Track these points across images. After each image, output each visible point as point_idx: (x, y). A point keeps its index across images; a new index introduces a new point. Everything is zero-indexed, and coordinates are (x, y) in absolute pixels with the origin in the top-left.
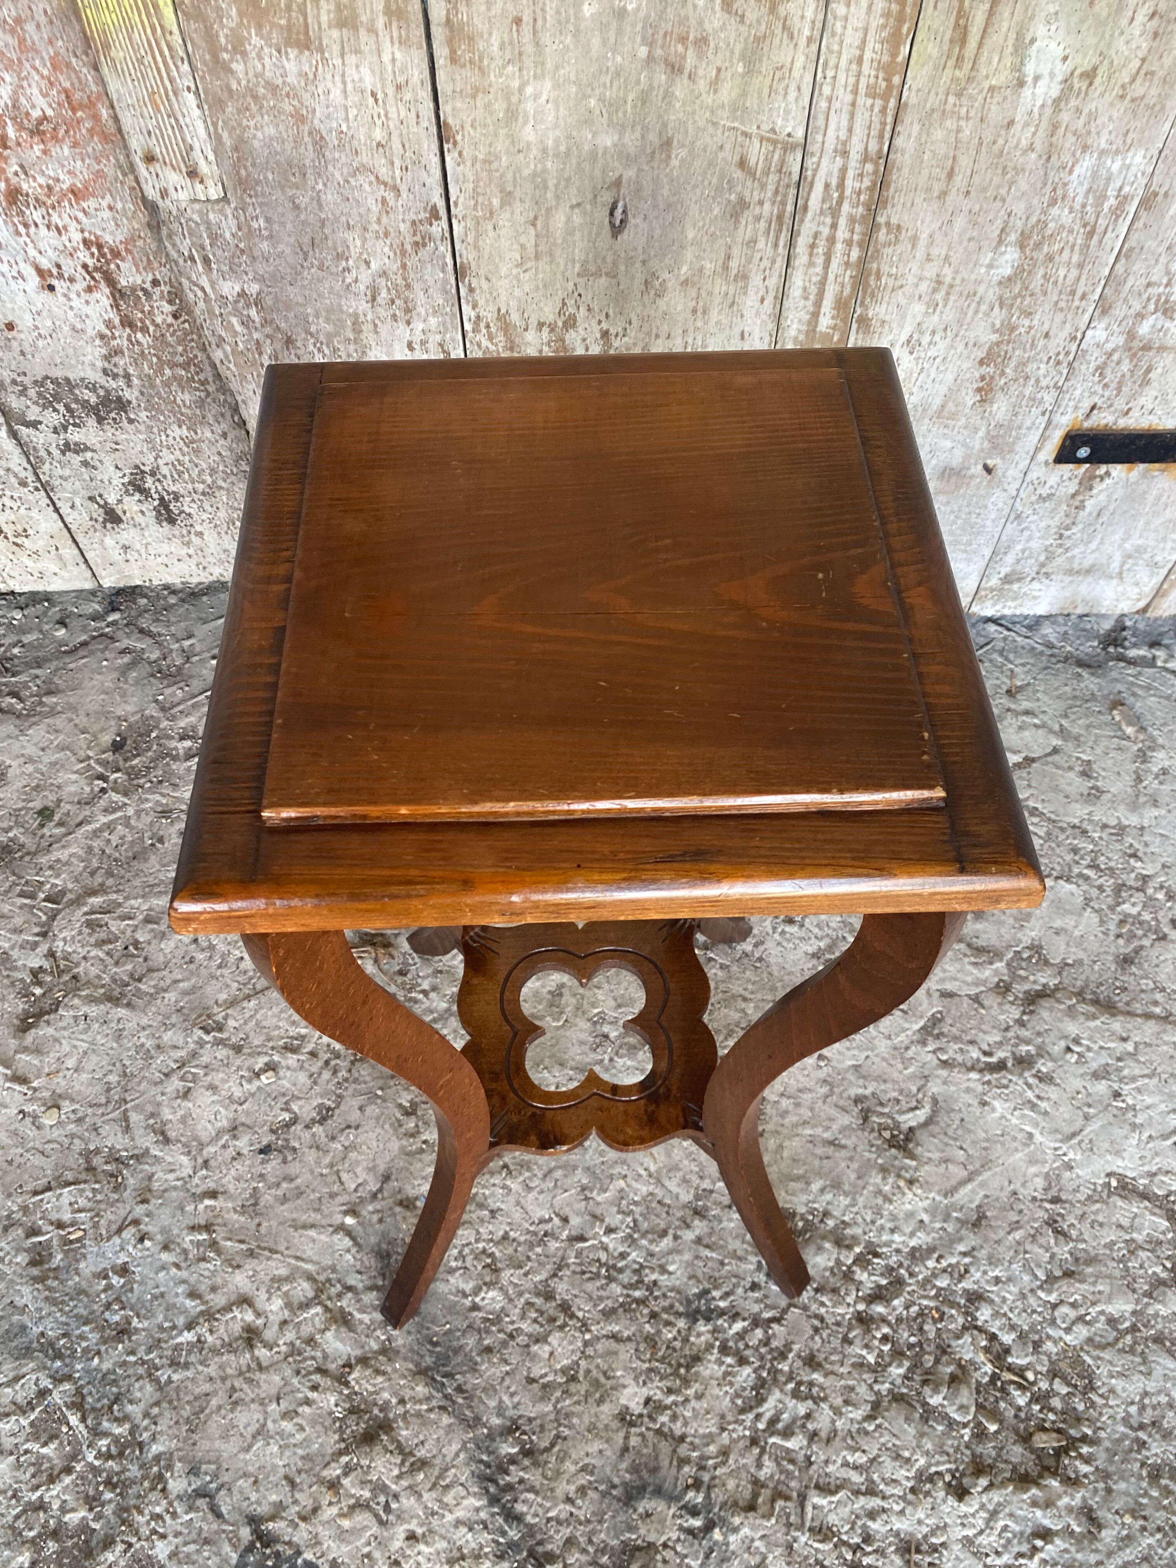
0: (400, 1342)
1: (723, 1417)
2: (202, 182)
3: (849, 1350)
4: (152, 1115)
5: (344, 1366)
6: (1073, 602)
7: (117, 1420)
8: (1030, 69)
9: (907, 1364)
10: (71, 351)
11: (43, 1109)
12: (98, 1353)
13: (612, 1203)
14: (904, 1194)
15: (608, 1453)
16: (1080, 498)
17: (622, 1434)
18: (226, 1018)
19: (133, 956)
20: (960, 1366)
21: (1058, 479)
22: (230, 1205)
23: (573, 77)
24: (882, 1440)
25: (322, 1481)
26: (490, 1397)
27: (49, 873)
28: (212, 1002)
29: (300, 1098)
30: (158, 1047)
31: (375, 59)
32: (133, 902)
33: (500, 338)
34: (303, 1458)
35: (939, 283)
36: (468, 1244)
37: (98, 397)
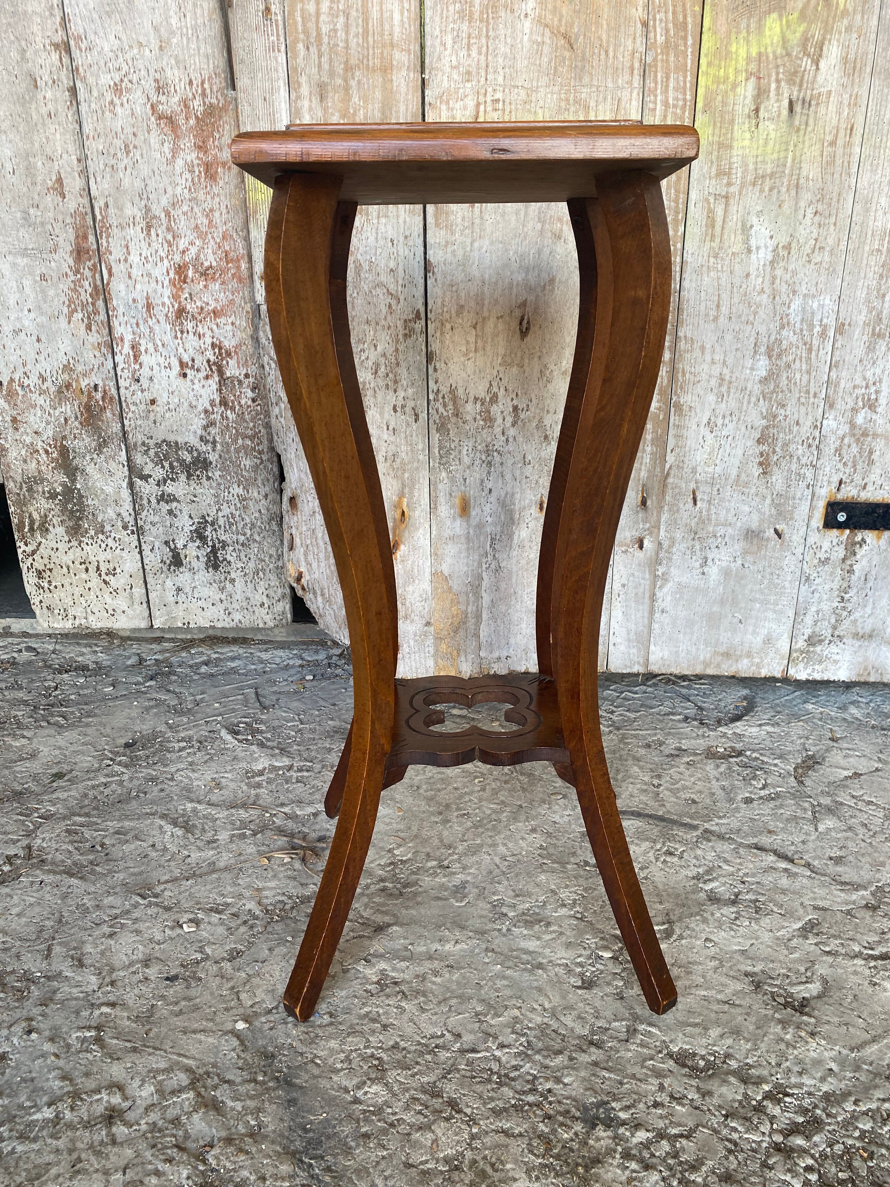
0: (271, 1128)
3: (771, 1174)
5: (205, 1145)
6: (866, 669)
8: (753, 243)
10: (184, 421)
13: (506, 1026)
14: (807, 1042)
16: (849, 562)
18: (163, 891)
19: (98, 851)
21: (829, 544)
22: (125, 1014)
23: (500, 239)
27: (47, 804)
28: (154, 881)
29: (214, 944)
30: (98, 906)
31: (395, 221)
32: (109, 823)
33: (450, 406)
35: (722, 380)
36: (356, 1050)
37: (192, 457)
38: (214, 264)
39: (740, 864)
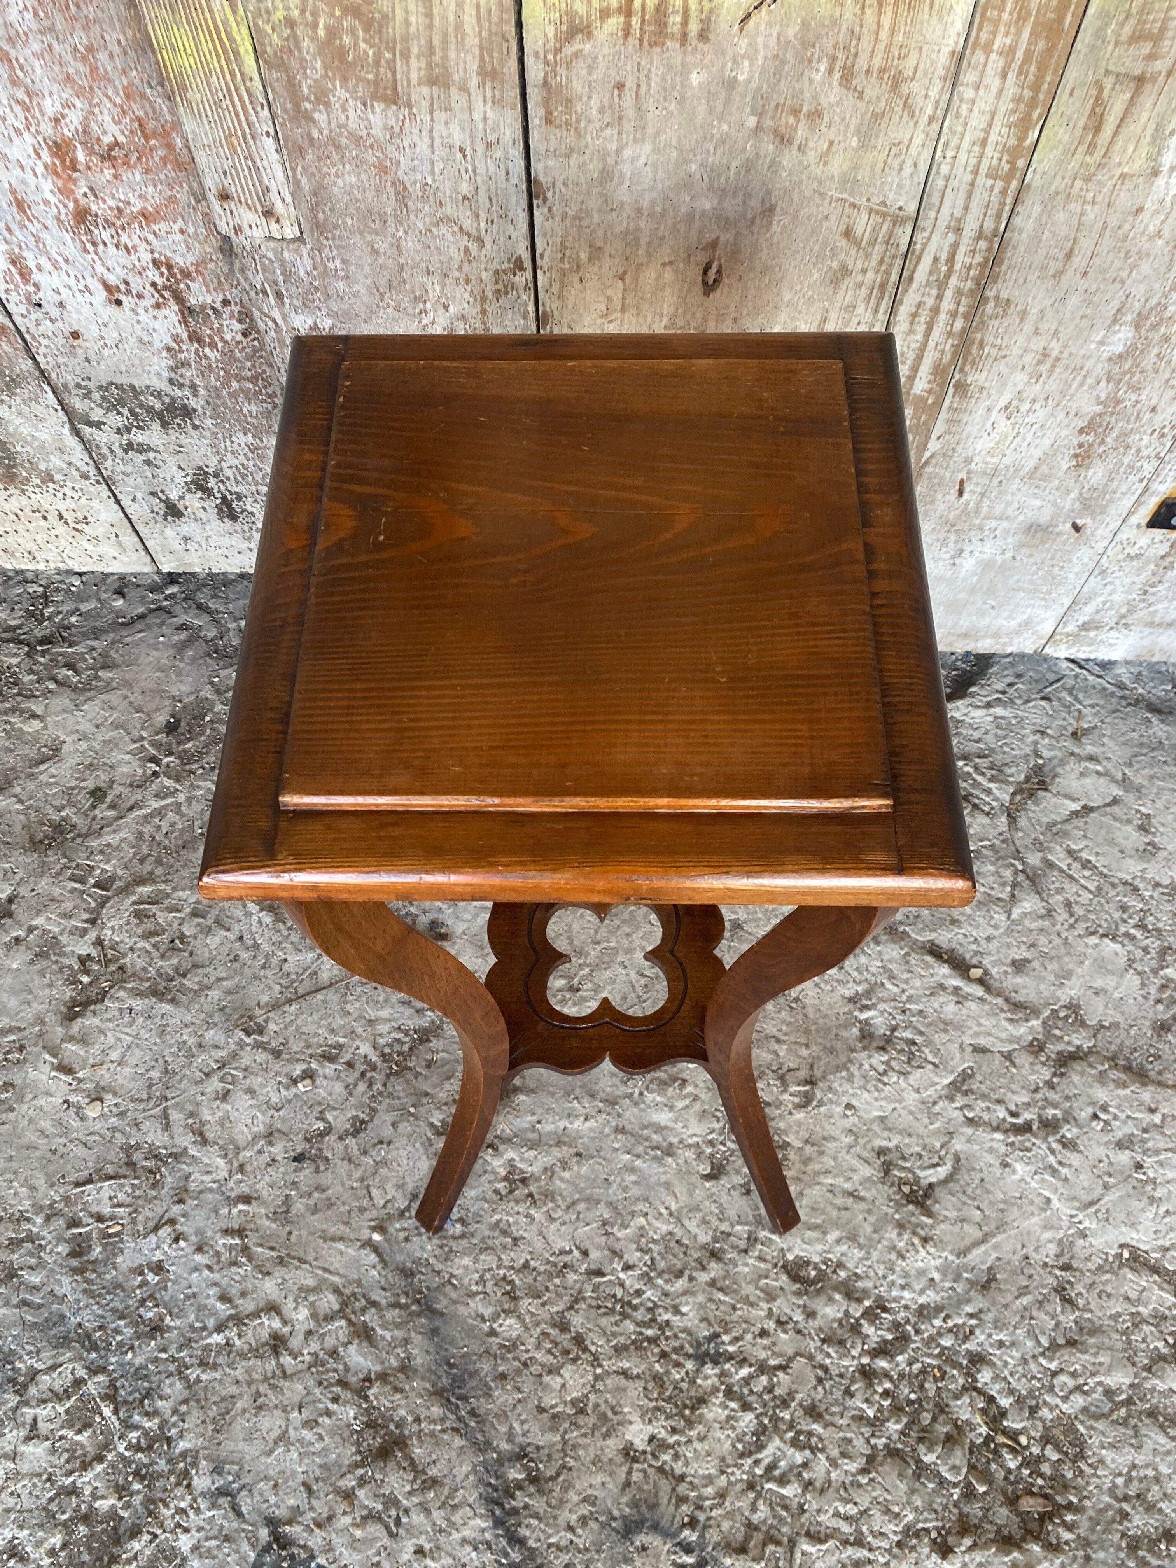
0: (419, 1361)
1: (723, 1459)
2: (278, 221)
3: (849, 1402)
4: (191, 1115)
5: (364, 1380)
6: (1150, 651)
7: (147, 1414)
8: (1167, 160)
9: (905, 1420)
10: (136, 361)
11: (87, 1100)
12: (132, 1348)
13: (631, 1240)
14: (917, 1251)
15: (611, 1486)
16: (1170, 559)
17: (625, 1469)
19: (179, 950)
20: (956, 1426)
21: (1149, 541)
22: (263, 1211)
23: (674, 142)
24: (874, 1494)
25: (338, 1491)
26: (500, 1423)
27: (99, 857)
28: (254, 1003)
29: (335, 1109)
30: (200, 1046)
31: (467, 116)
32: (180, 893)
34: (321, 1466)
35: (1045, 355)
36: (489, 1270)
37: (163, 403)
38: (121, 139)
39: (906, 982)
